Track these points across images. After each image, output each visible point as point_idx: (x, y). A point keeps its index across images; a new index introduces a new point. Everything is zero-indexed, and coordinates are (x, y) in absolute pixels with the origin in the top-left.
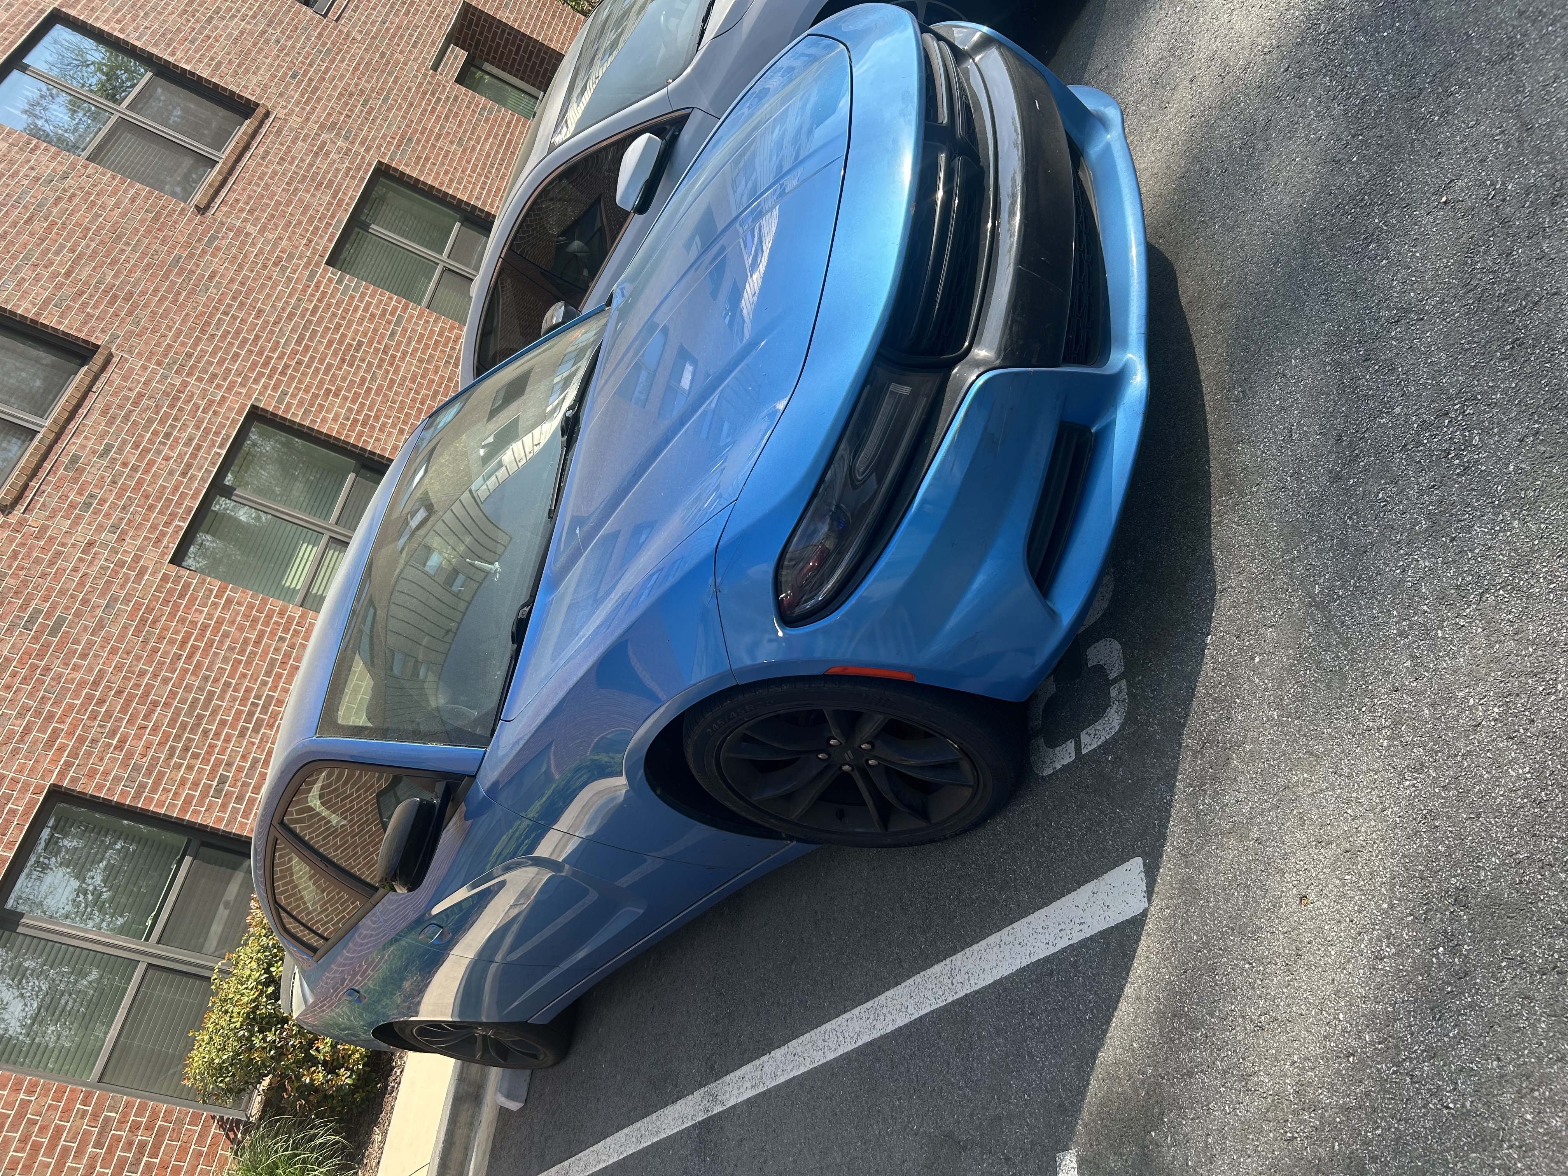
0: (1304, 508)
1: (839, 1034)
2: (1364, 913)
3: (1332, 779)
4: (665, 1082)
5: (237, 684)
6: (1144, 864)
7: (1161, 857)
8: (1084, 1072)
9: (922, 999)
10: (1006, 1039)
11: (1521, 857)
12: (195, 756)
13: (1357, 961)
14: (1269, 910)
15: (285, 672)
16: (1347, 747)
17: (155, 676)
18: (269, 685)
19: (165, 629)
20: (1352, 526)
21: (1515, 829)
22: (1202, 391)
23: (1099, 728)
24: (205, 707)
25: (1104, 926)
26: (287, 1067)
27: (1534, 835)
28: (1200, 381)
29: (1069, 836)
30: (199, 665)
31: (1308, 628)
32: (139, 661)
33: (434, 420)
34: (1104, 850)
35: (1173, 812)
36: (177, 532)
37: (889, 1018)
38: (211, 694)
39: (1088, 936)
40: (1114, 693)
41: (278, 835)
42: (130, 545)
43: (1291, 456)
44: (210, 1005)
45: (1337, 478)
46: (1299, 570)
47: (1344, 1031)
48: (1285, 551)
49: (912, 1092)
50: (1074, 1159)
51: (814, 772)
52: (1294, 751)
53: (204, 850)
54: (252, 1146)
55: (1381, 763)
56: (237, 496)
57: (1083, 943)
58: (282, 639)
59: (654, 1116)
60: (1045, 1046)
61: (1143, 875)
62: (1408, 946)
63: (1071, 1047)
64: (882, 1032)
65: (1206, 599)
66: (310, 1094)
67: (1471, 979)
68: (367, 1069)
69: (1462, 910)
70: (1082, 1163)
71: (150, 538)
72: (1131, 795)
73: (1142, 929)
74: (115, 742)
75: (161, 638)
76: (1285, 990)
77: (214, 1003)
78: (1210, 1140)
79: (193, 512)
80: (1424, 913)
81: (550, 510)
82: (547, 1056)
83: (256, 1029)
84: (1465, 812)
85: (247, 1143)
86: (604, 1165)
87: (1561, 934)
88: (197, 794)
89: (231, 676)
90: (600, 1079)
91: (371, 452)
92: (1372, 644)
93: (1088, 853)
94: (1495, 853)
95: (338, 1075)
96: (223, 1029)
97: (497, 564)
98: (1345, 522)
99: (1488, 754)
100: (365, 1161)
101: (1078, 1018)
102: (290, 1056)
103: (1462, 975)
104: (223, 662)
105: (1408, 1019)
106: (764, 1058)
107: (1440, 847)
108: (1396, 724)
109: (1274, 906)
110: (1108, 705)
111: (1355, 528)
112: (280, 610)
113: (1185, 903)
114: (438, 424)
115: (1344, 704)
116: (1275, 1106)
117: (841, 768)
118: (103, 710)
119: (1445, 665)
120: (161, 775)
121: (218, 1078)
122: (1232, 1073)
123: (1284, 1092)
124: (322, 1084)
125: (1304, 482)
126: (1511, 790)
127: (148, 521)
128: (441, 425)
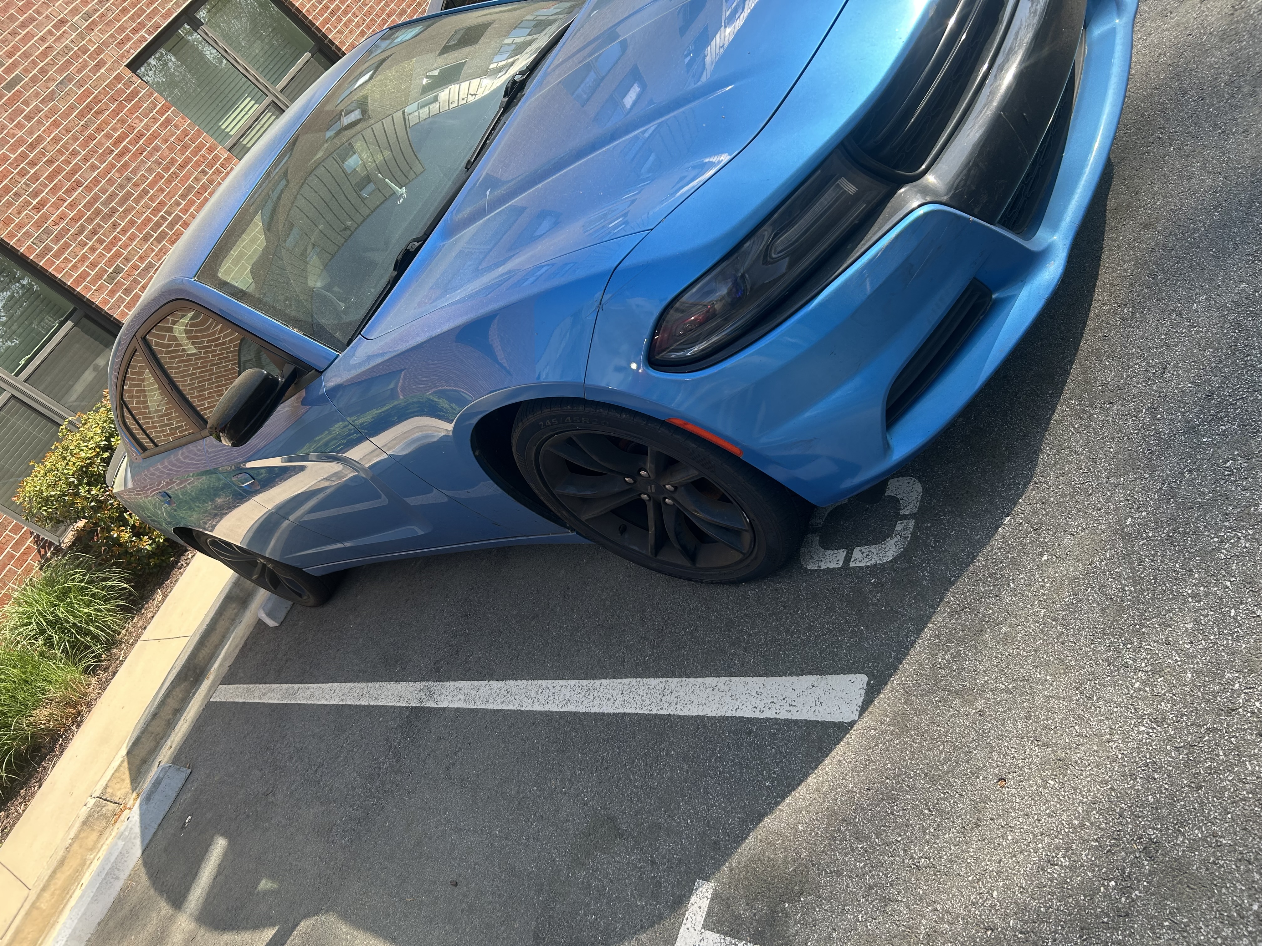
0: (1147, 443)
1: (551, 694)
2: (1054, 819)
3: (1072, 692)
4: (396, 662)
5: (153, 195)
6: (868, 683)
7: (886, 684)
8: (747, 827)
9: (630, 700)
10: (690, 767)
11: (1224, 842)
12: (101, 241)
13: (1029, 855)
14: (966, 774)
15: (199, 201)
16: (1099, 671)
17: (85, 160)
18: (181, 207)
19: (106, 123)
20: (1188, 480)
21: (1229, 816)
22: (1092, 296)
23: (873, 550)
24: (121, 203)
25: (811, 717)
26: (102, 519)
27: (1245, 829)
28: (1094, 286)
29: (809, 629)
30: (125, 166)
31: (1106, 551)
32: (75, 142)
33: (393, 34)
34: (836, 655)
35: (912, 651)
36: (141, 42)
37: (597, 701)
38: (129, 195)
39: (794, 718)
40: (899, 527)
41: (138, 348)
42: (97, 36)
43: (1155, 391)
44: (53, 447)
45: (1192, 430)
46: (1120, 496)
47: (992, 906)
48: (1112, 474)
49: (594, 770)
50: (711, 891)
51: (617, 490)
52: (1046, 652)
53: (85, 321)
54: (56, 568)
55: (1125, 700)
56: (203, 30)
57: (788, 722)
58: (204, 172)
59: (378, 684)
60: (721, 789)
61: (863, 692)
62: (1082, 866)
63: (743, 801)
64: (588, 710)
65: (1019, 483)
66: (114, 546)
67: (1130, 921)
68: (166, 544)
69: (1146, 860)
70: (715, 897)
71: (115, 37)
72: (880, 621)
73: (844, 736)
74: (35, 203)
75: (99, 129)
76: (953, 848)
77: (56, 447)
78: (834, 935)
79: (160, 30)
80: (1110, 846)
81: (469, 161)
82: (309, 598)
83: (85, 481)
84: (1187, 779)
85: (53, 562)
86: (326, 703)
87: (1233, 925)
88: (93, 273)
89: (151, 186)
90: (346, 635)
91: (331, 41)
92: (1162, 593)
93: (821, 650)
94: (1201, 827)
95: (141, 540)
96: (58, 470)
97: (404, 189)
98: (1183, 473)
99: (1233, 739)
100: (143, 611)
101: (758, 781)
102: (106, 512)
103: (1123, 914)
104: (147, 171)
105: (1057, 926)
106: (483, 683)
107: (1150, 798)
108: (1155, 673)
109: (973, 774)
110: (889, 535)
111: (1190, 482)
112: (210, 146)
113: (892, 734)
114: (397, 38)
115: (1111, 633)
116: (904, 936)
117: (640, 494)
118: (32, 172)
119: (1225, 642)
120: (66, 246)
121: (43, 506)
122: (876, 891)
123: (917, 929)
124: (127, 542)
125: (1158, 420)
126: (1240, 780)
127: (118, 22)
128: (398, 40)
